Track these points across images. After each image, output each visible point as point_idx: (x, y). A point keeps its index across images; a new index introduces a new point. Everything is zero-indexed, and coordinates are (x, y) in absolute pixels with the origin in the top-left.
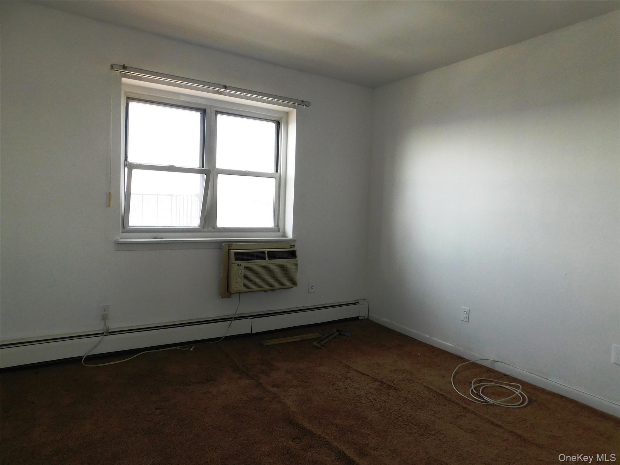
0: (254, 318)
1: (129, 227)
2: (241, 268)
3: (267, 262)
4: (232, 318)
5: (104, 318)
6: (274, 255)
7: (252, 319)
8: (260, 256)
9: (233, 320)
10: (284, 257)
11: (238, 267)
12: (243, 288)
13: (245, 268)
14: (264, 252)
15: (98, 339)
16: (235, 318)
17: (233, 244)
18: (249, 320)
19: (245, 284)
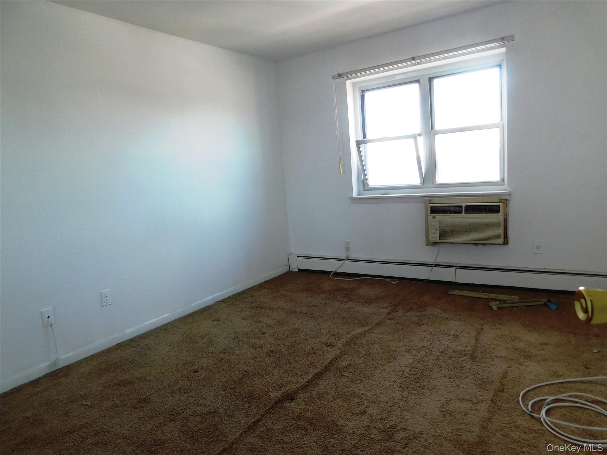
0: (459, 269)
1: (369, 187)
2: (435, 220)
3: (463, 216)
4: (432, 265)
5: (348, 249)
6: (470, 209)
7: (457, 269)
8: (457, 210)
9: (434, 267)
10: (483, 212)
11: (433, 220)
12: (438, 239)
13: (440, 221)
14: (461, 207)
15: (341, 262)
16: (435, 265)
17: (434, 198)
18: (454, 269)
19: (440, 235)
